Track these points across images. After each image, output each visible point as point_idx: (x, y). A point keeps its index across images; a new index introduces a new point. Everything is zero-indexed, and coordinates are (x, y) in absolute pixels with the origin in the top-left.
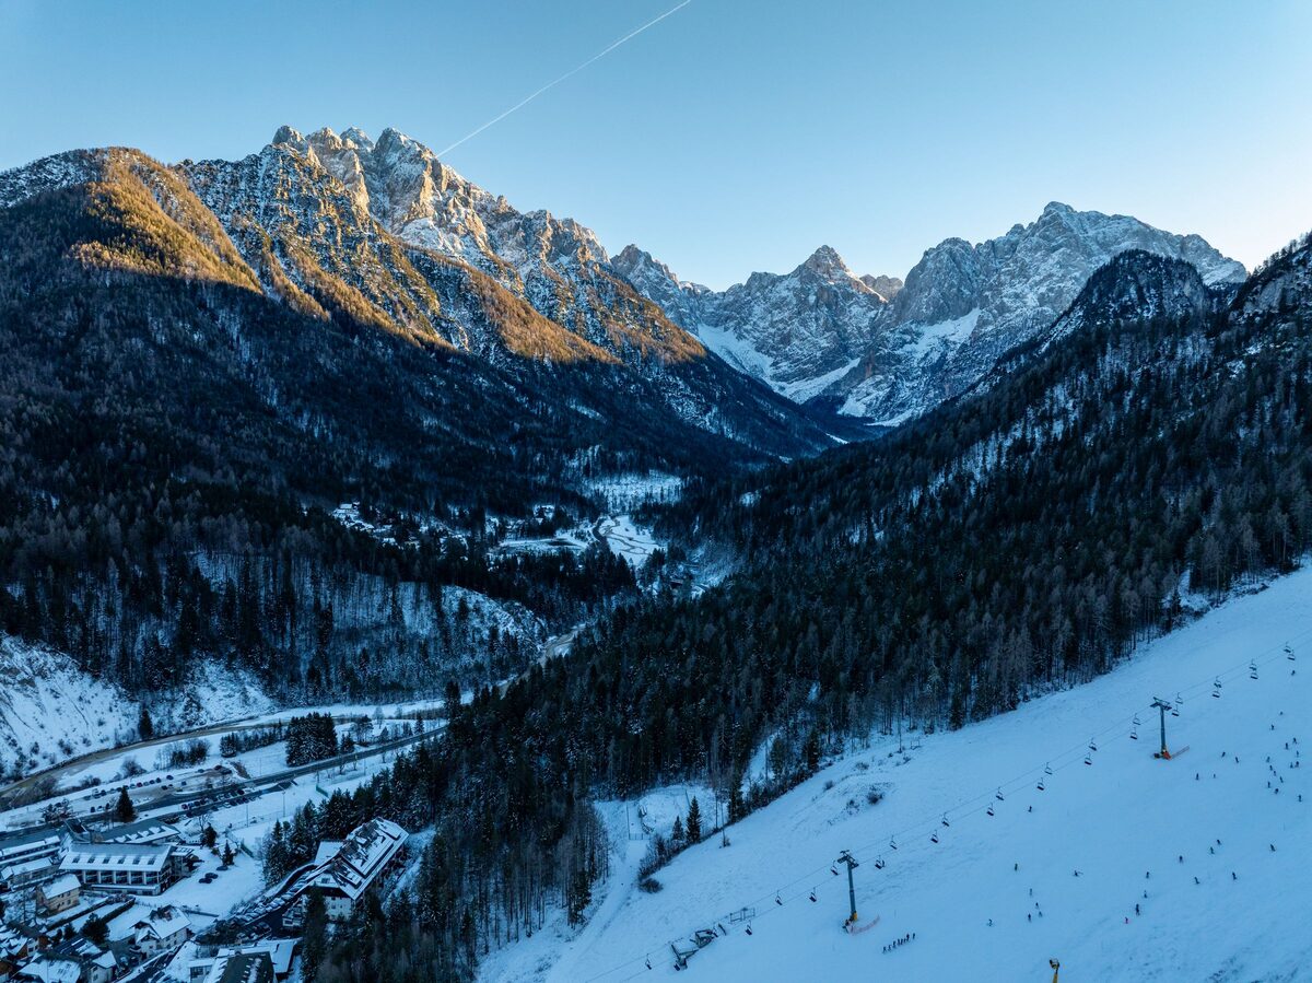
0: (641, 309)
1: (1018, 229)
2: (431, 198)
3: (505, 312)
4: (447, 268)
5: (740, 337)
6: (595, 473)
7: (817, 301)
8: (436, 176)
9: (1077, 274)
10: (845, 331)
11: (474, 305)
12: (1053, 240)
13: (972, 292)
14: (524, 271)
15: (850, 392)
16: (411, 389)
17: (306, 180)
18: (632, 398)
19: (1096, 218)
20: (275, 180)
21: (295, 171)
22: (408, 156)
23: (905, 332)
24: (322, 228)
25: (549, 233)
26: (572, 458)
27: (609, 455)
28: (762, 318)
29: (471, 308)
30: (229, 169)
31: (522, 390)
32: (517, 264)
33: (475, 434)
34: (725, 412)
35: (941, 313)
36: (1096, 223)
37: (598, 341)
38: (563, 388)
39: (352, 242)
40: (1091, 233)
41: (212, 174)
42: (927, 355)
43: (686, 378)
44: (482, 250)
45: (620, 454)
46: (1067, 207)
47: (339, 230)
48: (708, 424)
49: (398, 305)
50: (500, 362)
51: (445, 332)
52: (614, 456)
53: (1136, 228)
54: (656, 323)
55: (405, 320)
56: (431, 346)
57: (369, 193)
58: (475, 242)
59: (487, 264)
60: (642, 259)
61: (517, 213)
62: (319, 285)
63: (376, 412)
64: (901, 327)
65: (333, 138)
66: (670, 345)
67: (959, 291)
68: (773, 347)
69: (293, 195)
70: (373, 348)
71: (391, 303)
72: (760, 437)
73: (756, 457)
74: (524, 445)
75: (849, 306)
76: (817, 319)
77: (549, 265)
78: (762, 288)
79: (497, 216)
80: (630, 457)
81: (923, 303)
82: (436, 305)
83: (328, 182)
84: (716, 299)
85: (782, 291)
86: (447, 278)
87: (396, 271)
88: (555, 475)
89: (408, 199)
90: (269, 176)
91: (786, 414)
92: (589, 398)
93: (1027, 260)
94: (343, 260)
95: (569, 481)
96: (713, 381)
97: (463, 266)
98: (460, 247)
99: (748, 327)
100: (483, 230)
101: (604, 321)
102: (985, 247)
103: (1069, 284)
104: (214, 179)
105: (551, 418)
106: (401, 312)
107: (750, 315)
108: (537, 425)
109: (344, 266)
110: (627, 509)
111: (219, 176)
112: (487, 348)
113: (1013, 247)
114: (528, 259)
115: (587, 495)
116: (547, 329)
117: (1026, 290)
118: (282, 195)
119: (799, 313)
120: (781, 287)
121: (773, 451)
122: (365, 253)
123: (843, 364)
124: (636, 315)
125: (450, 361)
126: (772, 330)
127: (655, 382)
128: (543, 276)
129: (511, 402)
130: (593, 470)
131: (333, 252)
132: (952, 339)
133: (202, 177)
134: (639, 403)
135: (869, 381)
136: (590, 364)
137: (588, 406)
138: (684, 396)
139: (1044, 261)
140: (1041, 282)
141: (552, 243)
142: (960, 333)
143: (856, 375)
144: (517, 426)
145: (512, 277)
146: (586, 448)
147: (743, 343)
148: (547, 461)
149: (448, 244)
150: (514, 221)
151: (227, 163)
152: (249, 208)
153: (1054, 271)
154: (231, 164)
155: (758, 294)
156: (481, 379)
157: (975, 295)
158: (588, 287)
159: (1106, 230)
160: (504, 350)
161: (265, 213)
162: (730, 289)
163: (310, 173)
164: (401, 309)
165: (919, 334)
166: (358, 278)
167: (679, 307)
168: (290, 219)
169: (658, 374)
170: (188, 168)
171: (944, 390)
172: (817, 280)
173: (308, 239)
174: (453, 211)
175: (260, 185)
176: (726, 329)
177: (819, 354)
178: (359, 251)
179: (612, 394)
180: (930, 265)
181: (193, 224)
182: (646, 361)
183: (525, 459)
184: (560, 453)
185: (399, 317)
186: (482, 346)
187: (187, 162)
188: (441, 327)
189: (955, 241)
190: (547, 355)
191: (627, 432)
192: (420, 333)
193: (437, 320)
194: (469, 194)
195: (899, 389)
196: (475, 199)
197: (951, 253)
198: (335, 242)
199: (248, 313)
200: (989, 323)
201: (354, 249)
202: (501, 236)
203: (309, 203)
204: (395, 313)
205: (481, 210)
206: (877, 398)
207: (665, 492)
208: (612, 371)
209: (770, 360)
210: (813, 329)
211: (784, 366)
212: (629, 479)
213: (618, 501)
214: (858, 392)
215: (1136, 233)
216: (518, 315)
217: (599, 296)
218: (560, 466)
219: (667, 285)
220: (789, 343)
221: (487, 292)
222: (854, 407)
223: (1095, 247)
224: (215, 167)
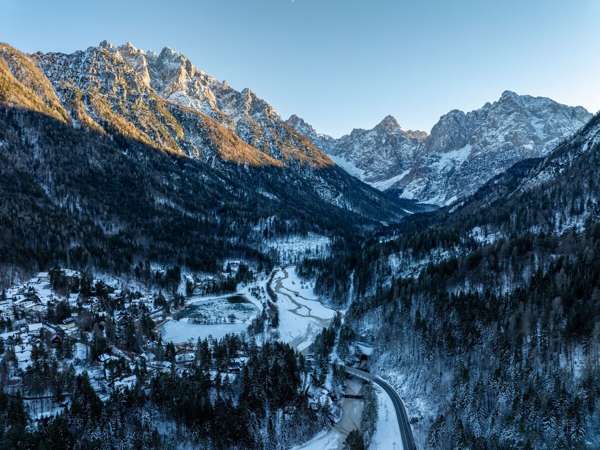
0: (300, 141)
1: (488, 105)
2: (185, 80)
3: (222, 138)
4: (190, 114)
5: (348, 160)
6: (271, 235)
7: (386, 142)
8: (188, 69)
9: (524, 125)
10: (401, 157)
11: (204, 135)
12: (508, 109)
13: (466, 136)
14: (236, 120)
15: (405, 187)
16: (152, 180)
17: (109, 64)
18: (295, 188)
19: (528, 99)
20: (91, 64)
21: (103, 59)
22: (174, 59)
23: (433, 156)
24: (115, 89)
25: (250, 100)
26: (256, 225)
27: (281, 223)
28: (359, 151)
29: (202, 136)
30: (64, 57)
31: (230, 183)
32: (232, 116)
33: (192, 209)
34: (346, 196)
35: (451, 146)
36: (529, 101)
37: (276, 157)
38: (255, 182)
39: (132, 98)
40: (527, 106)
41: (53, 59)
42: (445, 168)
43: (325, 177)
44: (213, 108)
45: (288, 222)
46: (514, 93)
47: (126, 91)
48: (338, 203)
49: (158, 133)
50: (217, 166)
51: (185, 149)
52: (284, 223)
53: (550, 103)
54: (308, 148)
55: (161, 142)
56: (174, 157)
57: (151, 78)
58: (209, 104)
59: (215, 115)
60: (299, 122)
61: (233, 90)
62: (108, 120)
63: (122, 194)
64: (431, 154)
65: (132, 48)
66: (315, 159)
67: (459, 135)
68: (364, 165)
69: (100, 72)
70: (136, 157)
71: (153, 132)
72: (367, 210)
73: (367, 222)
74: (226, 216)
75: (403, 144)
76: (386, 151)
77: (250, 117)
78: (358, 136)
79: (222, 91)
80: (295, 224)
81: (441, 142)
82: (181, 134)
83: (123, 66)
84: (335, 142)
85: (368, 137)
86: (190, 120)
87: (159, 115)
88: (244, 237)
89: (172, 81)
90: (87, 62)
91: (379, 197)
92: (270, 187)
93: (496, 119)
94: (127, 107)
95: (253, 241)
96: (339, 179)
97: (199, 114)
98: (200, 106)
99: (352, 155)
100: (214, 98)
101: (280, 146)
102: (471, 114)
103: (520, 130)
104: (54, 62)
105: (246, 199)
106: (159, 137)
107: (353, 149)
108: (235, 203)
109: (127, 111)
110: (293, 261)
111: (58, 61)
112: (211, 159)
113: (486, 113)
114: (238, 114)
115: (265, 251)
116: (247, 149)
117: (498, 134)
118: (93, 71)
119: (377, 148)
120: (368, 136)
121: (376, 218)
122: (140, 104)
123: (400, 173)
124: (297, 144)
125: (185, 165)
126: (364, 157)
127: (308, 179)
128: (246, 123)
129: (222, 189)
130: (270, 233)
131: (121, 103)
132: (457, 159)
133: (47, 61)
134: (299, 190)
135: (415, 181)
136: (271, 168)
137: (269, 192)
138: (324, 187)
139: (505, 119)
140: (505, 129)
141: (252, 106)
142: (461, 157)
143: (408, 178)
144: (223, 203)
145: (229, 122)
146: (266, 218)
147: (349, 163)
148: (239, 227)
149: (193, 104)
150: (231, 94)
151: (64, 54)
152: (72, 77)
153: (512, 123)
154: (66, 55)
155: (356, 139)
156: (204, 176)
157: (467, 138)
158: (271, 129)
159: (534, 104)
160: (220, 160)
161: (82, 80)
162: (343, 137)
163: (112, 61)
164: (159, 136)
165: (440, 158)
166: (135, 118)
167: (317, 145)
168: (96, 84)
169: (309, 175)
170: (39, 56)
171: (456, 185)
172: (386, 132)
173: (106, 96)
174: (197, 87)
175: (81, 66)
176: (341, 157)
177: (388, 168)
178: (137, 103)
179: (284, 185)
180: (444, 123)
181: (32, 83)
182: (303, 168)
183: (224, 225)
184: (248, 221)
185: (157, 140)
186: (208, 158)
187: (38, 53)
188: (183, 146)
189: (456, 111)
190: (246, 163)
191: (294, 208)
192: (169, 149)
193: (181, 143)
194: (207, 80)
195: (431, 185)
196: (210, 82)
197: (455, 117)
198: (123, 98)
199: (45, 130)
200: (479, 151)
201: (134, 102)
202: (224, 102)
203: (110, 76)
204: (155, 137)
205: (214, 88)
206: (420, 190)
207: (319, 249)
208: (284, 173)
209: (363, 172)
210: (385, 156)
211: (370, 174)
212: (294, 239)
213: (287, 255)
214: (409, 187)
215: (550, 106)
216: (230, 141)
217: (277, 134)
218: (248, 231)
219: (312, 135)
220: (373, 163)
221: (212, 128)
222: (407, 194)
223: (529, 113)
224: (56, 56)
